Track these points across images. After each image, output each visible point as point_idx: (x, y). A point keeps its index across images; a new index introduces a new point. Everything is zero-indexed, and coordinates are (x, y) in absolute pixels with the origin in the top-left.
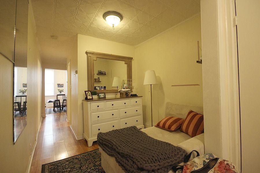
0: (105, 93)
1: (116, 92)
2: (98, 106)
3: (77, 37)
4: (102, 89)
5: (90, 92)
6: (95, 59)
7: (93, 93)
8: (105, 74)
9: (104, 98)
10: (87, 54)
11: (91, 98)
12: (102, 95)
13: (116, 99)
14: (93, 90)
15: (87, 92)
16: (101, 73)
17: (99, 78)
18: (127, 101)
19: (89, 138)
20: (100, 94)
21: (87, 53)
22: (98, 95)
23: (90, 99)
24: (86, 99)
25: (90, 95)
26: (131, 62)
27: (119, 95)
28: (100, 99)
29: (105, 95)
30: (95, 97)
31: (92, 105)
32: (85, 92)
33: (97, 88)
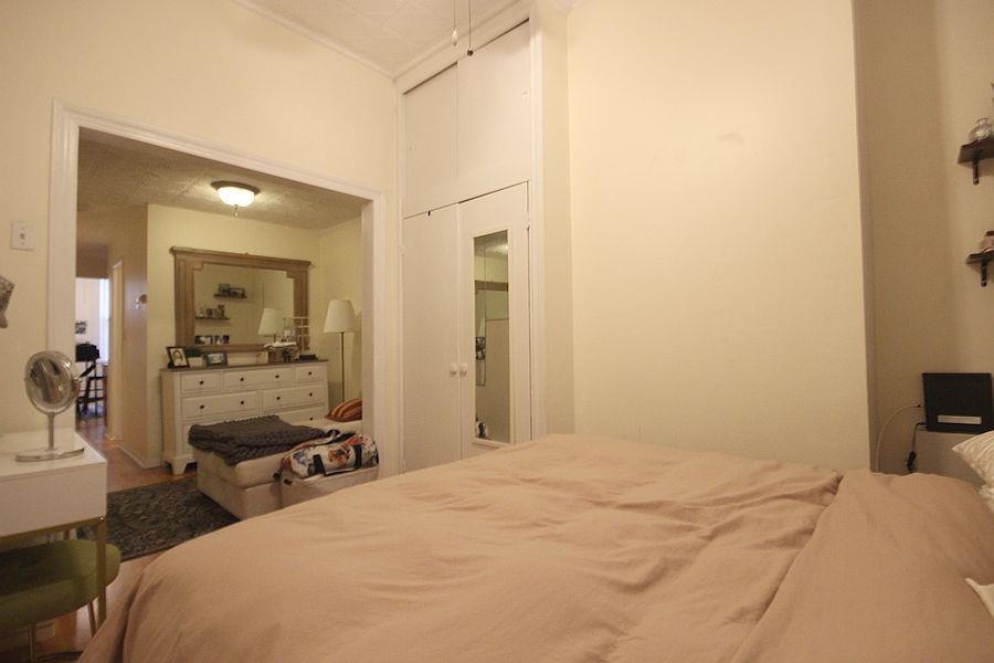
0: (225, 353)
1: (257, 349)
2: (202, 383)
3: (146, 211)
4: (218, 343)
5: (181, 350)
6: (199, 267)
7: (190, 353)
8: (243, 296)
9: (224, 364)
10: (175, 255)
11: (184, 363)
12: (216, 358)
13: (257, 365)
14: (192, 345)
15: (172, 351)
16: (227, 293)
17: (221, 307)
18: (284, 371)
19: (175, 456)
20: (210, 356)
21: (173, 251)
22: (206, 358)
23: (181, 367)
24: (171, 365)
25: (181, 357)
26: (306, 272)
27: (265, 357)
28: (209, 365)
29: (226, 358)
30: (196, 361)
31: (187, 381)
32: (169, 348)
33: (203, 339)
